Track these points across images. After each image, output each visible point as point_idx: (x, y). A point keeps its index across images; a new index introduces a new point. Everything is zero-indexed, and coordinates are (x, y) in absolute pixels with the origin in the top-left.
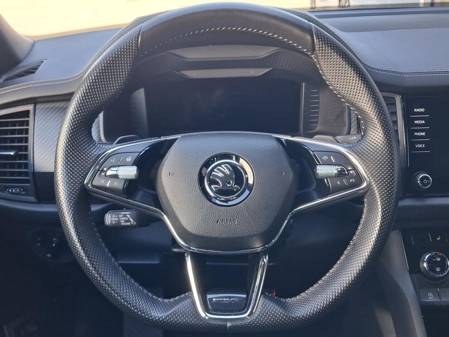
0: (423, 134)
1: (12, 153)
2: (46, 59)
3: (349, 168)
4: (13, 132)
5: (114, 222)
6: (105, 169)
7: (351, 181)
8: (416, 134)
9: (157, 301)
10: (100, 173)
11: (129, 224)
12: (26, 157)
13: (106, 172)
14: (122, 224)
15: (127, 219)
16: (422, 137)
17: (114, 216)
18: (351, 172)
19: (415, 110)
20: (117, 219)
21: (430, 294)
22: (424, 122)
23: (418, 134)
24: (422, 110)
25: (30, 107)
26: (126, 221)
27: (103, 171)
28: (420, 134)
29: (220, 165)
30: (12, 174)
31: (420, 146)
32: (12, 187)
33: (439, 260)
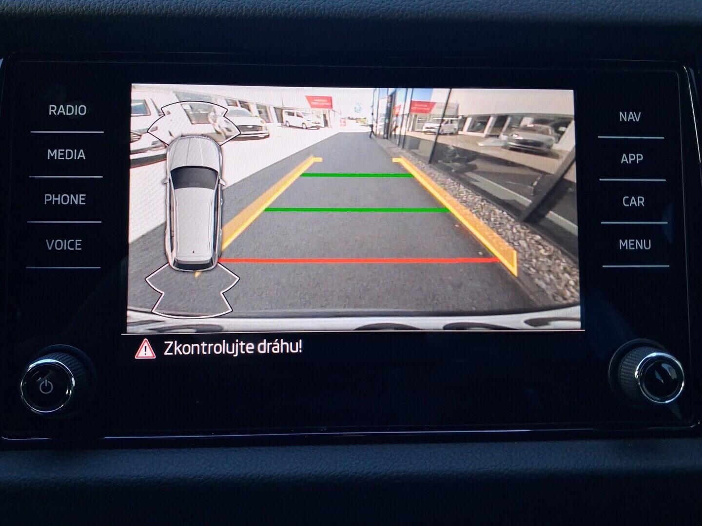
16: (72, 211)
22: (82, 155)
23: (60, 199)
28: (65, 199)
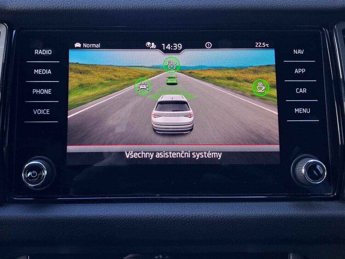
0: (48, 92)
8: (35, 91)
16: (45, 97)
19: (36, 52)
22: (50, 72)
23: (39, 91)
24: (48, 52)
28: (42, 91)
31: (42, 112)
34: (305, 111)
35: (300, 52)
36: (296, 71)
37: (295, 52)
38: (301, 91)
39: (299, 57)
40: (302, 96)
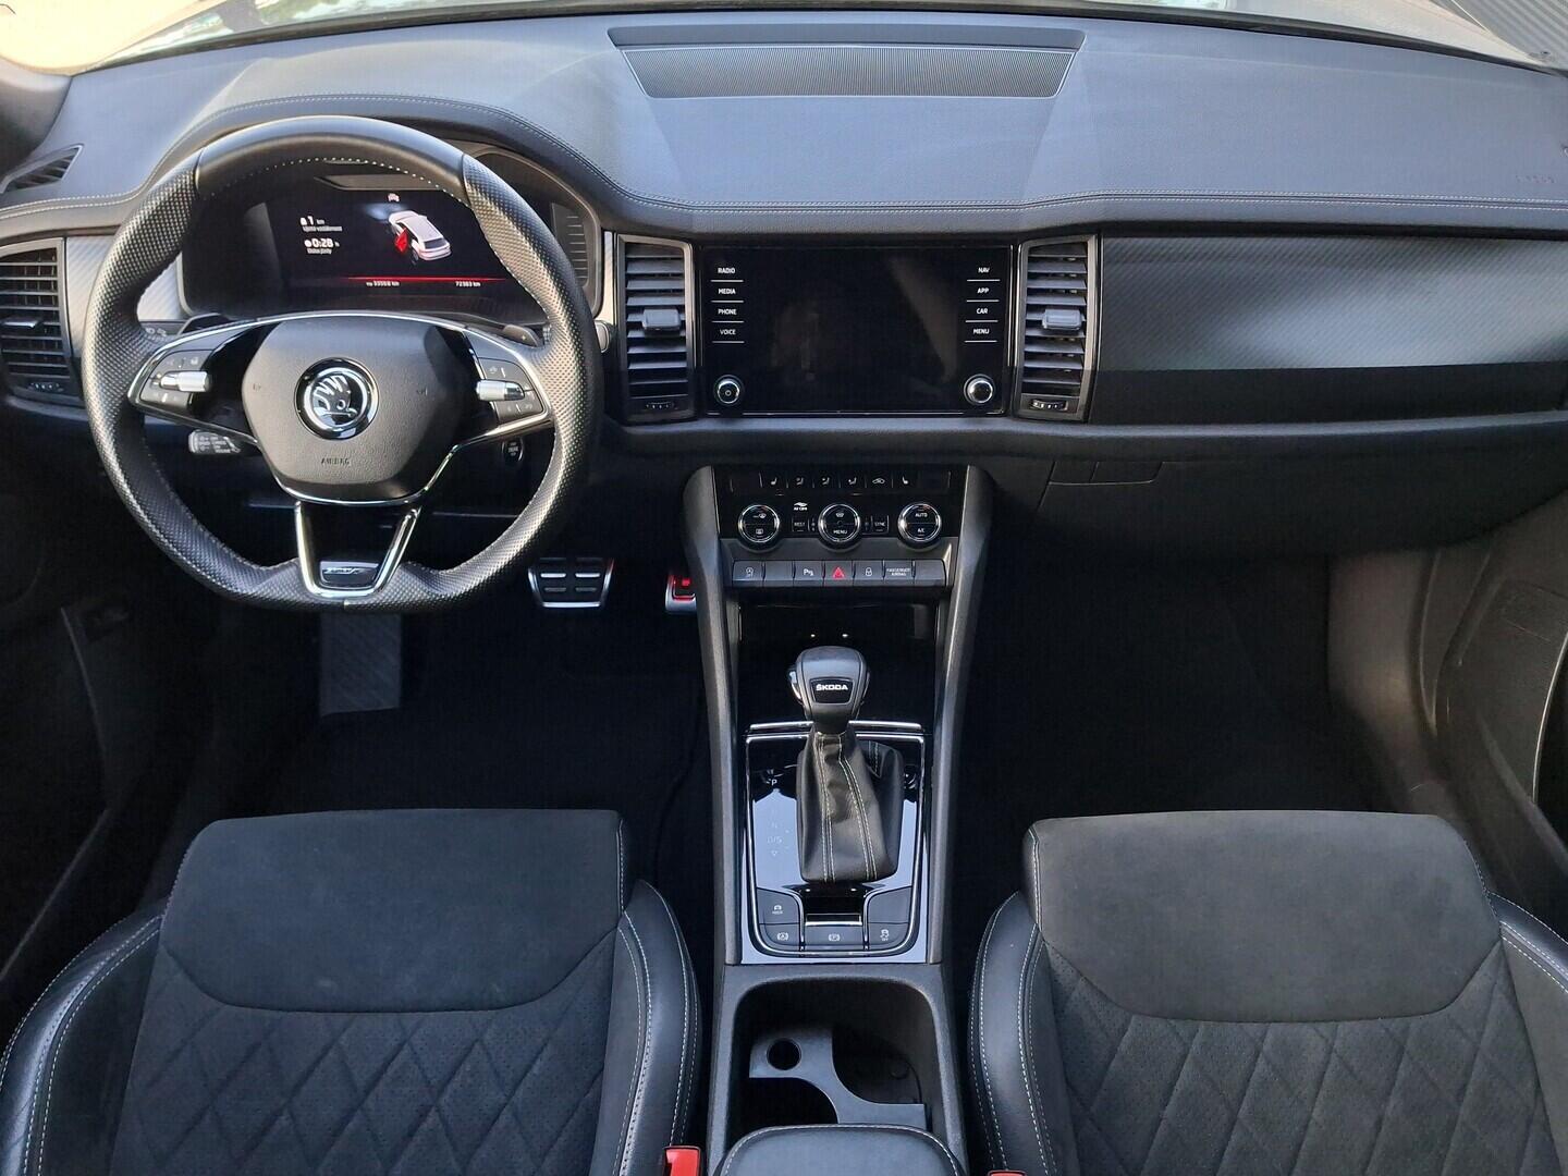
0: (733, 312)
1: (32, 325)
2: (82, 145)
3: (526, 388)
4: (33, 286)
5: (203, 449)
6: (159, 376)
7: (527, 407)
8: (720, 311)
9: (250, 569)
10: (151, 384)
11: (228, 451)
12: (57, 330)
13: (160, 379)
14: (217, 451)
15: (224, 443)
17: (202, 438)
18: (528, 393)
19: (720, 270)
20: (208, 443)
21: (750, 570)
24: (732, 271)
25: (56, 242)
26: (223, 447)
27: (155, 378)
29: (328, 376)
30: (39, 358)
31: (728, 332)
32: (37, 380)
33: (763, 517)
34: (984, 331)
35: (986, 270)
36: (979, 291)
37: (980, 270)
38: (982, 311)
39: (984, 275)
40: (982, 316)
